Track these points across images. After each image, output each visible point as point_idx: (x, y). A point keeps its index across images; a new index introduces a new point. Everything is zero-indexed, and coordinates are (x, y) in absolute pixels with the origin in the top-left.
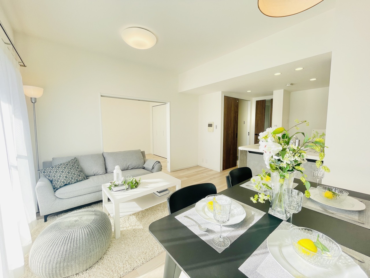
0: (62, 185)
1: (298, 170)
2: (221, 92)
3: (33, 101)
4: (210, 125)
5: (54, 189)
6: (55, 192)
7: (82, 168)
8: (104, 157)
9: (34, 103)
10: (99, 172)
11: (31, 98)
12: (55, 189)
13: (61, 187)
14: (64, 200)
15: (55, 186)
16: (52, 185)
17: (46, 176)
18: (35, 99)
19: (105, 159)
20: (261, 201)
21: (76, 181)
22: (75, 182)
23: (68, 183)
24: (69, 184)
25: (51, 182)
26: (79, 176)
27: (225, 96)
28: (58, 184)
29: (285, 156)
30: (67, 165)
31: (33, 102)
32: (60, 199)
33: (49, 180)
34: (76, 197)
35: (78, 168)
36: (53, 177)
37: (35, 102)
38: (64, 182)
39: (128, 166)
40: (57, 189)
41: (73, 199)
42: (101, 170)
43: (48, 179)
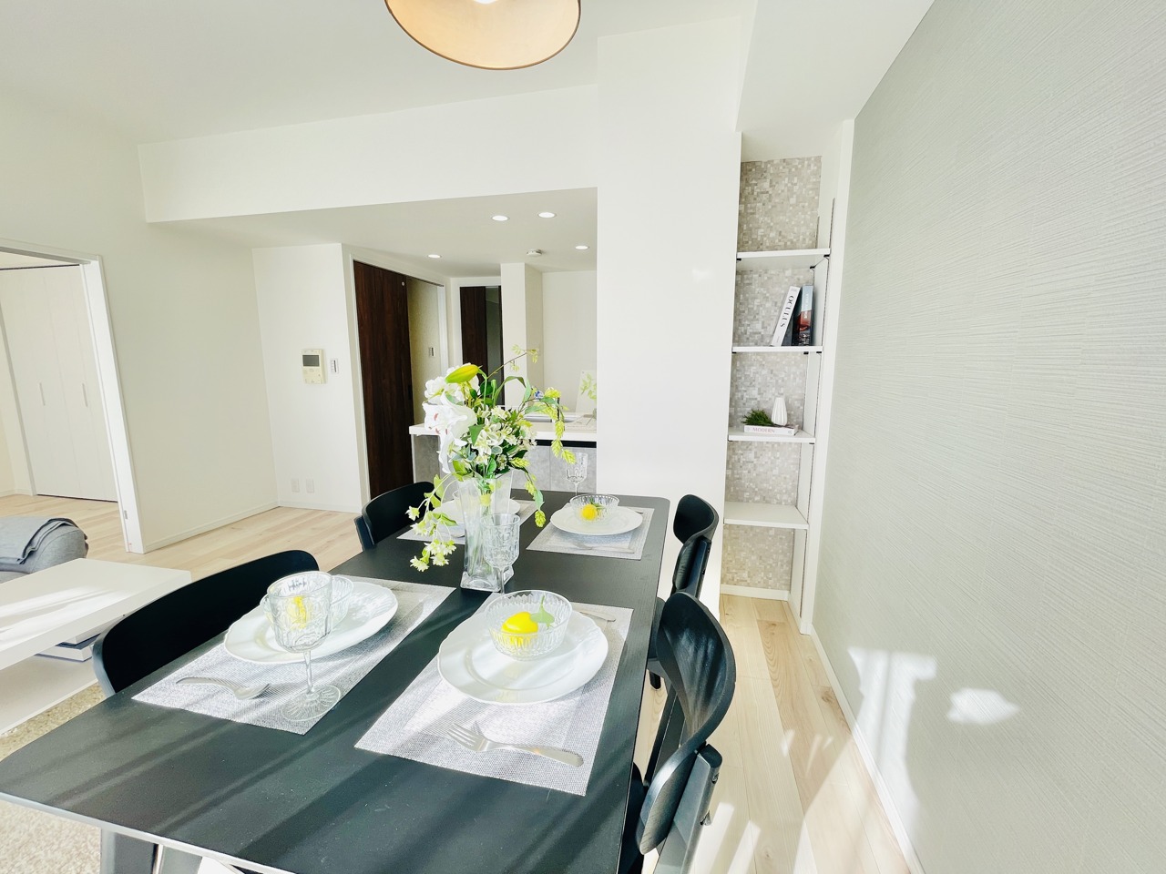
1: (517, 468)
2: (340, 246)
4: (310, 361)
20: (440, 561)
27: (354, 262)
29: (479, 437)
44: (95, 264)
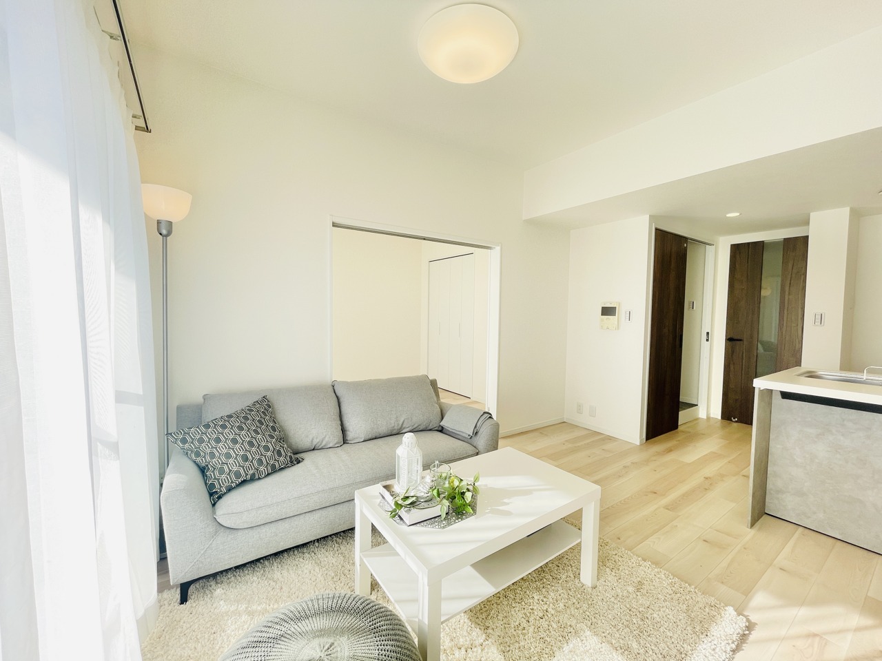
0: (232, 482)
2: (647, 217)
3: (164, 230)
4: (607, 311)
5: (211, 495)
6: (214, 505)
7: (282, 430)
8: (338, 394)
9: (167, 236)
10: (327, 439)
11: (159, 222)
12: (215, 496)
13: (230, 489)
14: (240, 533)
15: (213, 485)
16: (206, 484)
17: (187, 454)
18: (170, 223)
19: (341, 400)
21: (270, 471)
22: (269, 474)
23: (249, 477)
24: (253, 479)
25: (203, 470)
26: (279, 454)
27: (656, 229)
28: (223, 480)
30: (246, 418)
31: (164, 232)
32: (229, 530)
33: (197, 465)
34: (272, 525)
35: (274, 429)
36: (208, 458)
37: (169, 233)
38: (238, 475)
39: (401, 423)
40: (220, 498)
41: (264, 529)
42: (333, 436)
43: (195, 462)
44: (498, 248)
